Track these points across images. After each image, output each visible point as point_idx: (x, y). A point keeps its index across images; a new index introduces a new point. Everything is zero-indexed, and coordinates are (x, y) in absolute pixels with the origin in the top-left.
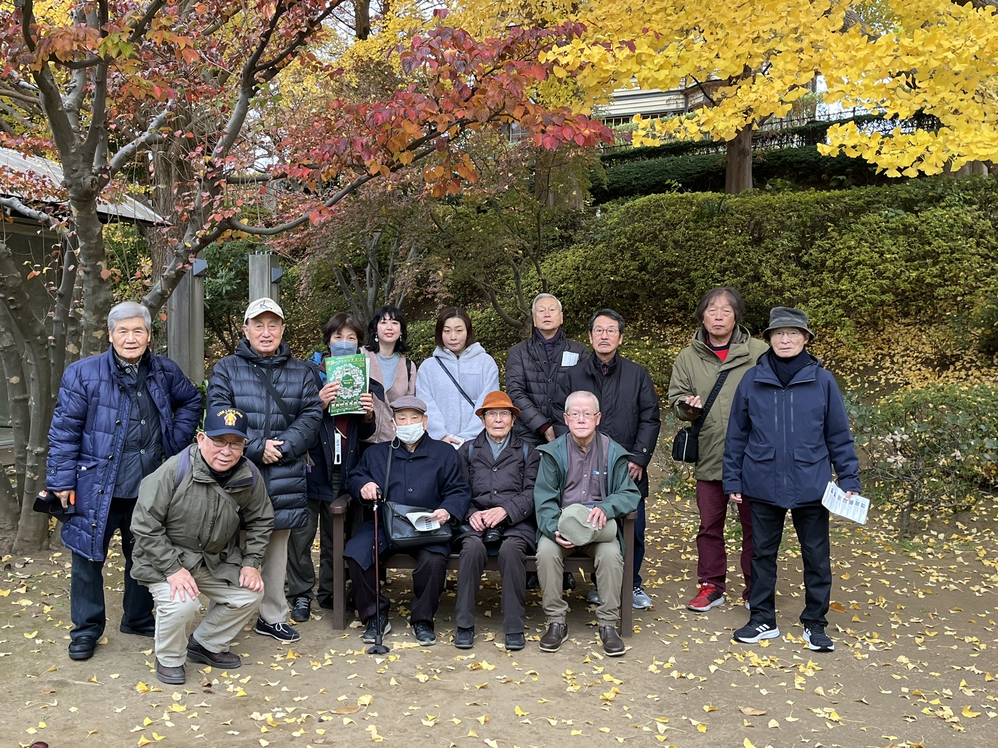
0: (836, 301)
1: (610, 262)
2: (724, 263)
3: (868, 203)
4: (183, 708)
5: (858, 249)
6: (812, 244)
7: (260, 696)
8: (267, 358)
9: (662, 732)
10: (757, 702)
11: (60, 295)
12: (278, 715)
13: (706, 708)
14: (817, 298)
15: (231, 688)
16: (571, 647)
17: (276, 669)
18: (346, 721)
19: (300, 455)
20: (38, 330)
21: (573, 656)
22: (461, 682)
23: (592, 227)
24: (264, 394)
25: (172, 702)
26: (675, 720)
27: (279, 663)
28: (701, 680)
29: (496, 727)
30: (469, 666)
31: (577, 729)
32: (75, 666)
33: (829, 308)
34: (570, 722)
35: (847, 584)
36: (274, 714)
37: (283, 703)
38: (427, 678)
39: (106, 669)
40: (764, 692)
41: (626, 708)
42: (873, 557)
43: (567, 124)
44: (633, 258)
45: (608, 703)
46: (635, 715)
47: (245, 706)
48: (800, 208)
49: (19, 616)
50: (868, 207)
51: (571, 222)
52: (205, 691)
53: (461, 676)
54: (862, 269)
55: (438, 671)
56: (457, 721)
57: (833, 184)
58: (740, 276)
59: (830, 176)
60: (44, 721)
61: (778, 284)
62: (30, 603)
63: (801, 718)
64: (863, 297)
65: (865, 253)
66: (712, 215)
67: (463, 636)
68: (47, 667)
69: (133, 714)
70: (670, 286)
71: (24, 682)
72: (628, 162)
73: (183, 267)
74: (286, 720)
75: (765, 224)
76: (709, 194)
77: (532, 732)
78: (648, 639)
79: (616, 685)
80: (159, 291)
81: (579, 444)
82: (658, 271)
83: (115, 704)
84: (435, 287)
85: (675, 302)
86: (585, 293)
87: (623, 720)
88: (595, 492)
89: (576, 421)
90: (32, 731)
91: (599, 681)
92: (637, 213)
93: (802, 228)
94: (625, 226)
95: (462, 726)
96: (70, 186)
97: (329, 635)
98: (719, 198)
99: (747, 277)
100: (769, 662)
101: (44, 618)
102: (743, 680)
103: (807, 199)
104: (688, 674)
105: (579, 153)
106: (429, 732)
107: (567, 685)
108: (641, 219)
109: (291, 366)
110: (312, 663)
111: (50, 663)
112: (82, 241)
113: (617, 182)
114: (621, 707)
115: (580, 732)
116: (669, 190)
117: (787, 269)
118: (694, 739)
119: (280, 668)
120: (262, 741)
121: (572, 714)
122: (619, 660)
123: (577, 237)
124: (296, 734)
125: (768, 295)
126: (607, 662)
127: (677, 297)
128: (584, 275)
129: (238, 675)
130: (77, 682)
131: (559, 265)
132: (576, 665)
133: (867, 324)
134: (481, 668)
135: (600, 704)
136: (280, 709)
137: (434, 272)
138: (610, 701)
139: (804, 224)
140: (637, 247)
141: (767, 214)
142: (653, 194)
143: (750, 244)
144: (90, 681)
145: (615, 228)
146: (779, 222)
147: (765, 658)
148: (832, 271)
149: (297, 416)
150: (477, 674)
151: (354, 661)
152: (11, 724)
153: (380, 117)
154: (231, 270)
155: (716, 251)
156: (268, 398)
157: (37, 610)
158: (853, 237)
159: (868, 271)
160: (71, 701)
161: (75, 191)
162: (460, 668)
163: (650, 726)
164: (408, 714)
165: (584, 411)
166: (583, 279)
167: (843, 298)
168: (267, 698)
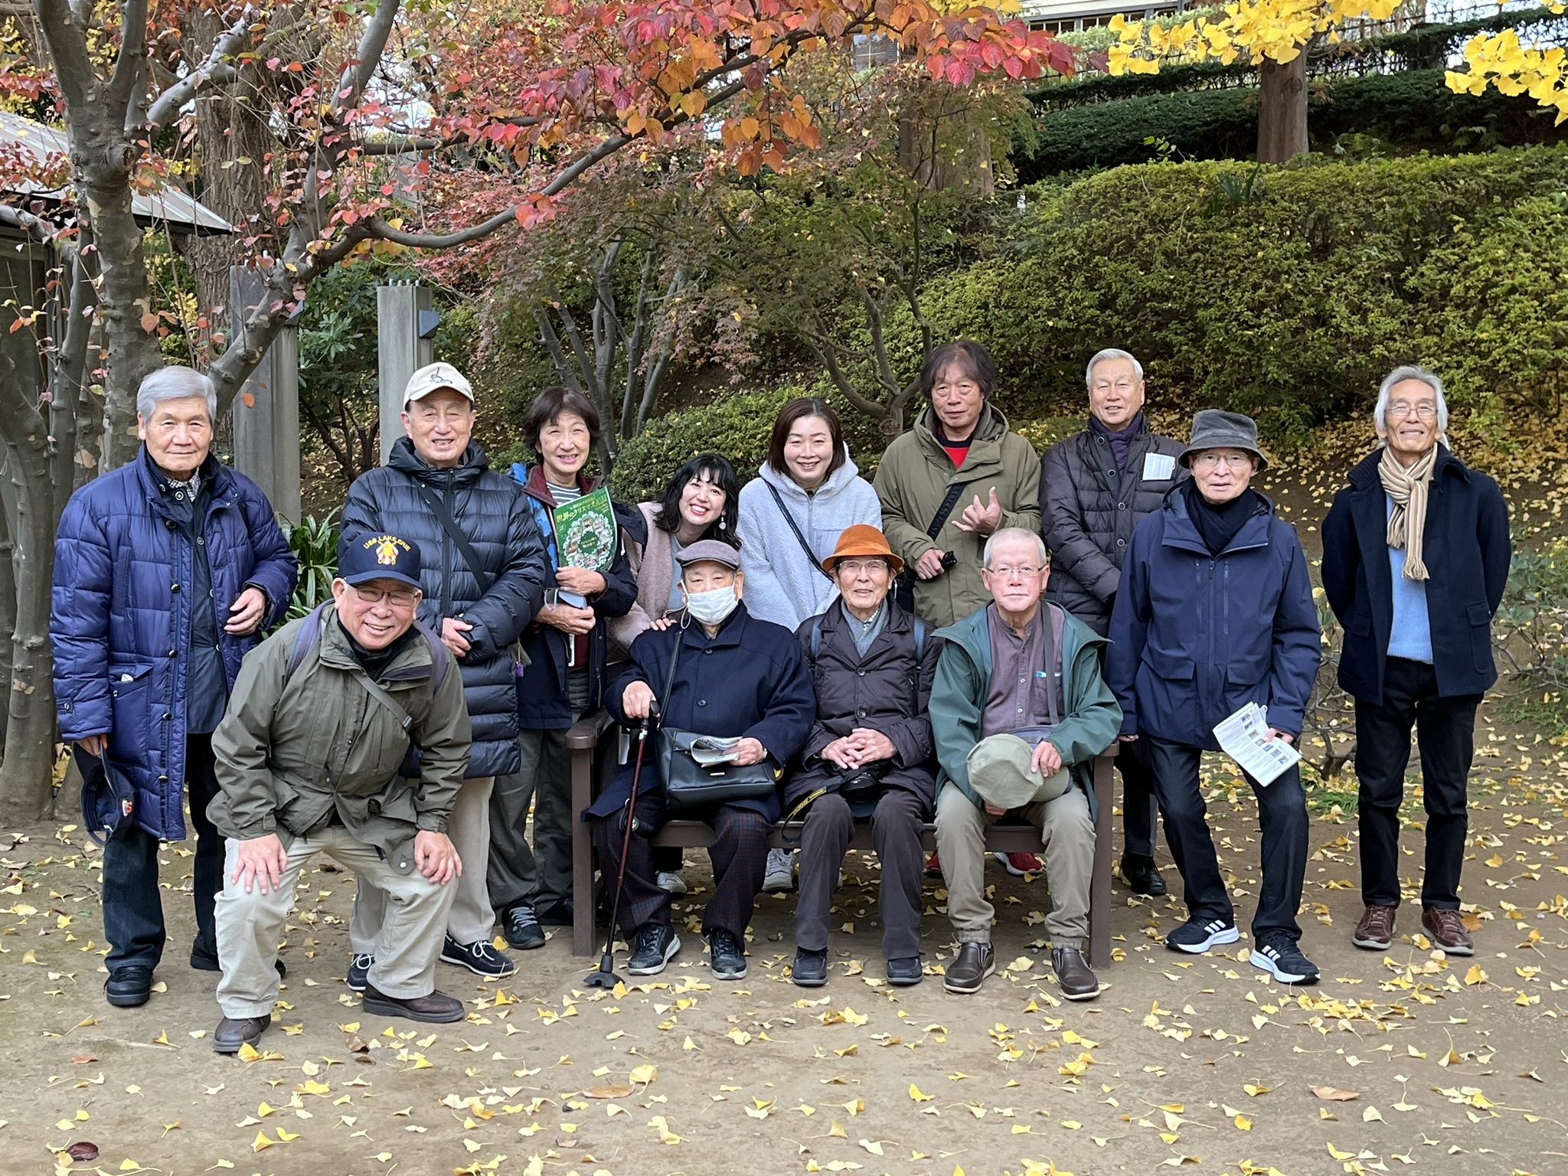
0: (1470, 362)
1: (1045, 292)
2: (1261, 292)
3: (1530, 178)
4: (325, 1088)
5: (1511, 265)
6: (1423, 257)
7: (456, 1068)
8: (445, 470)
9: (1174, 1129)
10: (1340, 1078)
11: (65, 362)
12: (492, 1100)
13: (1251, 1090)
14: (1433, 355)
15: (404, 1055)
16: (1002, 986)
17: (478, 1022)
18: (612, 1109)
19: (504, 646)
20: (30, 425)
21: (1006, 1000)
22: (807, 1043)
23: (1011, 228)
24: (439, 537)
25: (304, 1077)
26: (1196, 1109)
27: (482, 1012)
28: (1239, 1040)
29: (877, 1119)
30: (821, 1018)
31: (1023, 1124)
32: (126, 1018)
33: (1457, 374)
34: (1008, 1112)
35: (1499, 874)
36: (484, 1099)
37: (498, 1079)
38: (748, 1038)
39: (181, 1022)
40: (1353, 1061)
41: (1106, 1089)
42: (1542, 827)
43: (989, 38)
44: (1090, 284)
45: (1074, 1080)
46: (1124, 1101)
47: (431, 1084)
48: (1400, 188)
49: (16, 934)
50: (1528, 186)
51: (972, 220)
52: (358, 1060)
53: (808, 1034)
54: (1519, 302)
55: (767, 1026)
56: (808, 1110)
57: (1460, 142)
58: (1291, 316)
59: (1454, 127)
60: (84, 1108)
61: (1363, 331)
62: (32, 911)
63: (1421, 1104)
64: (1519, 352)
65: (1524, 272)
66: (1235, 203)
67: (807, 964)
68: (78, 1018)
69: (238, 1097)
70: (1158, 336)
71: (41, 1045)
72: (1072, 106)
73: (284, 309)
74: (505, 1108)
75: (1336, 218)
76: (1229, 164)
77: (942, 1129)
78: (1139, 971)
79: (1085, 1050)
80: (240, 351)
81: (1010, 624)
82: (1134, 311)
83: (204, 1080)
84: (728, 342)
85: (1169, 367)
86: (999, 350)
87: (1103, 1109)
88: (1039, 708)
89: (1005, 580)
90: (65, 1125)
91: (1056, 1043)
92: (1094, 201)
93: (1406, 227)
94: (1073, 225)
95: (817, 1117)
96: (86, 163)
97: (567, 965)
98: (1249, 171)
99: (1303, 319)
100: (1358, 1011)
101: (61, 937)
102: (1313, 1039)
103: (1414, 170)
104: (1215, 1031)
105: (994, 92)
106: (758, 1128)
107: (999, 1052)
108: (1102, 211)
109: (486, 485)
110: (542, 1014)
111: (81, 1012)
112: (107, 262)
113: (1054, 143)
114: (1098, 1086)
115: (1027, 1129)
116: (1155, 156)
117: (1378, 303)
118: (1232, 1140)
119: (485, 1021)
120: (467, 1142)
121: (1012, 1099)
122: (1089, 1007)
123: (984, 246)
124: (525, 1131)
125: (1342, 352)
126: (1068, 1010)
127: (1172, 356)
128: (998, 318)
129: (413, 1034)
130: (133, 1044)
131: (950, 300)
132: (1012, 1015)
133: (1527, 403)
134: (842, 1021)
135: (1060, 1081)
136: (494, 1090)
137: (724, 315)
138: (1078, 1077)
139: (1409, 218)
140: (1097, 265)
141: (1340, 200)
142: (1123, 166)
143: (1308, 256)
144: (155, 1042)
145: (1054, 229)
146: (1362, 214)
147: (1352, 1002)
148: (1462, 304)
149: (500, 575)
150: (836, 1031)
151: (616, 1009)
152: (27, 1114)
153: (648, 29)
154: (343, 315)
155: (1243, 270)
156: (445, 542)
157: (46, 923)
158: (1502, 242)
159: (1530, 305)
160: (126, 1076)
161: (94, 172)
162: (804, 1020)
163: (1151, 1118)
164: (720, 1097)
165: (1019, 564)
166: (995, 324)
167: (1483, 355)
168: (468, 1071)
